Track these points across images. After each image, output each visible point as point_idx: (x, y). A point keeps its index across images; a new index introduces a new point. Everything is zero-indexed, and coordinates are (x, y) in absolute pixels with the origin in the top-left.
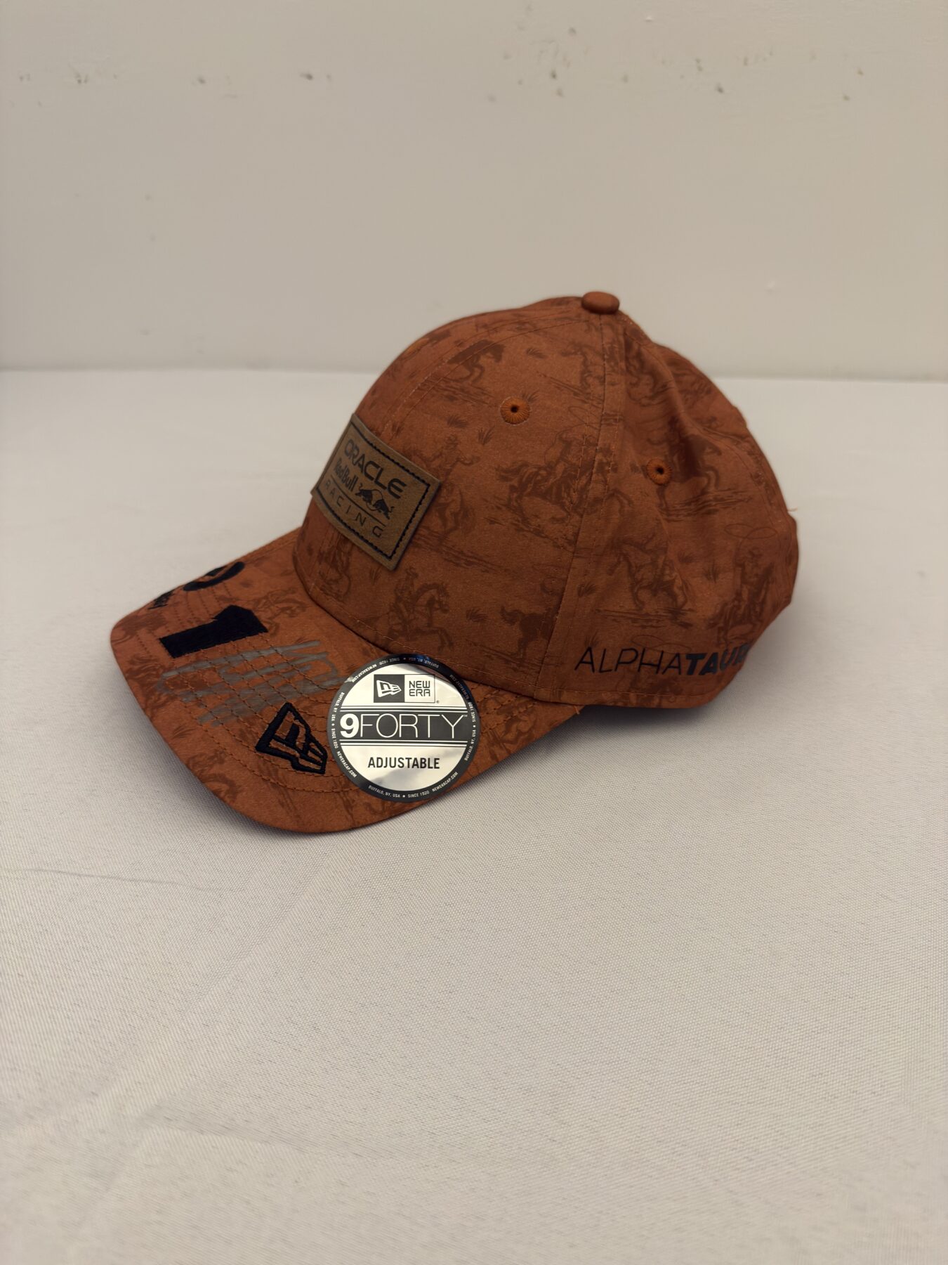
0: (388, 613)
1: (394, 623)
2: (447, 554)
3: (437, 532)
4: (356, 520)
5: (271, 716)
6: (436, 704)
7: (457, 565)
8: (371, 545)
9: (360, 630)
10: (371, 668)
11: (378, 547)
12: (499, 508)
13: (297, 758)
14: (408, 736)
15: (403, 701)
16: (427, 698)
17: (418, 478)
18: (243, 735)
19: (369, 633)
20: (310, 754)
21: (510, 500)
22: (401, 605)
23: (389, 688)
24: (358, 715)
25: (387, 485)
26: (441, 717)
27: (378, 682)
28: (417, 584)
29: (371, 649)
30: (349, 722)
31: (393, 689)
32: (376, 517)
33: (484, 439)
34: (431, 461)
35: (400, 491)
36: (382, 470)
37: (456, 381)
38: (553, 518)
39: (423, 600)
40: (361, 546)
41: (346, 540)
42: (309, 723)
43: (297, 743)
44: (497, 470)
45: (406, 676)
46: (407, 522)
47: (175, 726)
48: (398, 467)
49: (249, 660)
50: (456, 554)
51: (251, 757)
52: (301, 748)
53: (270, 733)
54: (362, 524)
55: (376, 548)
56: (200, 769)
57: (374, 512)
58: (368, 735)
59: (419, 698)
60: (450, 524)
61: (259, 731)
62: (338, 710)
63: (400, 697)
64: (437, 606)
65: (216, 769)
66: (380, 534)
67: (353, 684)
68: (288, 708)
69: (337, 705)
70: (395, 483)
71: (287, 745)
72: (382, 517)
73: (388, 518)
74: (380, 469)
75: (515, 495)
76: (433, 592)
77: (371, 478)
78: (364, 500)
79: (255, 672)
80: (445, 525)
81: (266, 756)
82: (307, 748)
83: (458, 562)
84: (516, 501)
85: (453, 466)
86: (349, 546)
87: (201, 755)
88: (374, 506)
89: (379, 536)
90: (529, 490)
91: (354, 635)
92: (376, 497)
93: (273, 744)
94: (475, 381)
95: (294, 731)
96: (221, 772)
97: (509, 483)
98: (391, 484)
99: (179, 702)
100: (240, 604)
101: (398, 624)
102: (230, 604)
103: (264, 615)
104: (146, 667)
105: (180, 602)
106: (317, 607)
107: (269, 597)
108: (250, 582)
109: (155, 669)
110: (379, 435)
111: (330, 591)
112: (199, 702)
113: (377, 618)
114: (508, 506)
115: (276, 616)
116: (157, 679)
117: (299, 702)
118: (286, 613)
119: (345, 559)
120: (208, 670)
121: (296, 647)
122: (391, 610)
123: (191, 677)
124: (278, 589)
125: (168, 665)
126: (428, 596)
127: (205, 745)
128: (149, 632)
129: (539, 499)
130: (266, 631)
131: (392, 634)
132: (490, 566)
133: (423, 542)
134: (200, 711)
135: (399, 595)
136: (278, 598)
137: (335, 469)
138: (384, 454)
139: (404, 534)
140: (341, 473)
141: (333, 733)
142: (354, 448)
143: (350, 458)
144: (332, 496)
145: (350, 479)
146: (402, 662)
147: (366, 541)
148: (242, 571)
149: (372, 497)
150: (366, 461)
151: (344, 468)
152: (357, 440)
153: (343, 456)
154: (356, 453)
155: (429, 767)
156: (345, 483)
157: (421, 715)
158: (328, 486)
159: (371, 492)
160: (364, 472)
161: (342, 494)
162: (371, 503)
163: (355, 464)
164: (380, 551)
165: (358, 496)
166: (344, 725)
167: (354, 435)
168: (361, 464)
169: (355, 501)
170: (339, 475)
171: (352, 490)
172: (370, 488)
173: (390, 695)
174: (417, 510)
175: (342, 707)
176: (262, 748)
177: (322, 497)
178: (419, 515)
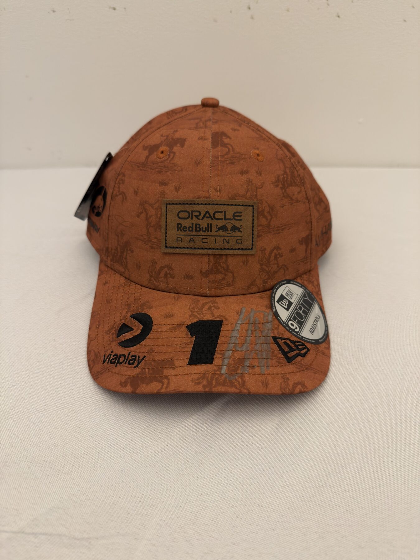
0: (259, 274)
1: (263, 276)
2: (273, 231)
3: (265, 225)
4: (224, 243)
5: (275, 347)
6: (298, 296)
7: (279, 233)
8: (239, 249)
9: (250, 291)
10: (273, 300)
11: (244, 248)
12: (282, 199)
13: (300, 353)
14: (307, 313)
15: (292, 303)
16: (295, 296)
17: (246, 206)
18: (279, 363)
19: (255, 289)
20: (300, 347)
21: (283, 193)
22: (264, 267)
23: (284, 302)
24: (290, 320)
25: (232, 218)
26: (304, 299)
28: (267, 253)
29: (260, 294)
30: (292, 325)
31: (285, 301)
32: (234, 235)
33: (259, 173)
34: (246, 195)
35: (240, 216)
36: (225, 212)
38: (298, 192)
39: (272, 258)
40: (234, 253)
41: (221, 255)
42: (286, 337)
43: (293, 347)
44: (272, 184)
45: (283, 294)
46: (252, 228)
47: (260, 384)
48: (233, 206)
49: (238, 336)
50: (277, 229)
51: (290, 368)
52: (296, 348)
53: (285, 354)
54: (229, 243)
55: (242, 249)
57: (232, 234)
58: (301, 324)
59: (294, 298)
60: (269, 218)
61: (281, 355)
62: (285, 324)
64: (278, 256)
65: (291, 384)
66: (241, 241)
67: (276, 311)
68: (275, 339)
69: (283, 323)
70: (236, 214)
71: (292, 351)
72: (238, 233)
73: (242, 232)
74: (223, 212)
75: (284, 190)
76: (275, 251)
77: (222, 219)
78: (223, 231)
79: (248, 338)
80: (267, 219)
81: (293, 362)
82: (296, 346)
83: (279, 232)
84: (286, 193)
85: (256, 192)
86: (224, 258)
87: (281, 384)
88: (230, 231)
89: (241, 243)
90: (286, 186)
91: (249, 295)
92: (229, 226)
93: (290, 355)
94: (233, 151)
96: (293, 383)
97: (279, 187)
98: (234, 216)
99: (246, 375)
100: (189, 322)
101: (265, 276)
102: (185, 327)
103: (207, 317)
104: (209, 378)
105: (152, 349)
106: (219, 297)
107: (193, 310)
108: (168, 314)
109: (214, 374)
110: (209, 197)
111: (222, 285)
112: (252, 367)
113: (255, 280)
114: (284, 196)
115: (212, 313)
116: (223, 377)
117: (273, 333)
118: (214, 309)
119: (224, 265)
120: (233, 353)
121: (242, 316)
122: (260, 272)
123: (233, 362)
124: (189, 305)
125: (215, 368)
126: (273, 254)
127: (277, 379)
128: (174, 369)
129: (291, 187)
130: (223, 321)
131: (265, 282)
132: (289, 226)
133: (262, 233)
134: (257, 370)
135: (261, 262)
136: (198, 308)
137: (178, 230)
138: (221, 205)
139: (253, 234)
140: (191, 229)
141: (294, 333)
142: (190, 213)
143: (192, 219)
144: (193, 242)
145: (204, 228)
146: (277, 290)
147: (235, 249)
148: (149, 315)
149: (227, 228)
150: (212, 214)
151: (191, 226)
152: (189, 208)
153: (181, 221)
154: (198, 214)
155: (319, 319)
156: (201, 231)
157: (300, 303)
158: (181, 240)
159: (225, 225)
160: (214, 219)
161: (203, 237)
162: (228, 231)
163: (203, 219)
164: (246, 249)
165: (218, 232)
166: (294, 328)
167: (181, 208)
168: (209, 216)
169: (217, 235)
170: (189, 231)
171: (211, 231)
172: (223, 224)
173: (287, 304)
174: (253, 220)
175: (285, 322)
176: (289, 360)
177: (180, 248)
178: (255, 222)
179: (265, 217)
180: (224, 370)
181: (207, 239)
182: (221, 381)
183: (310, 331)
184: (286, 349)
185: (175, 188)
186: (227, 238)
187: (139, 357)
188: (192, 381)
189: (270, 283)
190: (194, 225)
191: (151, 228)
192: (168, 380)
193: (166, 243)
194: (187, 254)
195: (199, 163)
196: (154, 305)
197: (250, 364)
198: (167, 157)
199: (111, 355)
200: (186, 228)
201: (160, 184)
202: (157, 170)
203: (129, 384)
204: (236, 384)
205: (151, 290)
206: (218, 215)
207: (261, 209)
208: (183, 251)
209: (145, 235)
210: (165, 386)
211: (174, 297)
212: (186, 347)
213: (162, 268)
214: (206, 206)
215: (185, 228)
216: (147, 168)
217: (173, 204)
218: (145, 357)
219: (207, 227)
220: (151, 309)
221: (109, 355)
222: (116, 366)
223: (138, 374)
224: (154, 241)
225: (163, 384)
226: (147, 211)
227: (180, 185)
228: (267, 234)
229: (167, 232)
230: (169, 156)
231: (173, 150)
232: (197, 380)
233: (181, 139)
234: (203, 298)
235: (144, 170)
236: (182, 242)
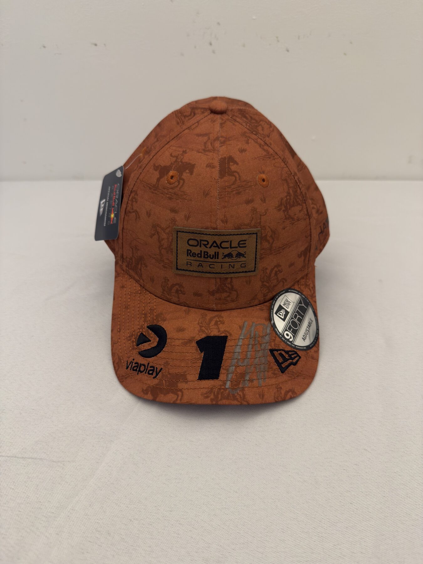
0: (260, 290)
1: (264, 291)
2: (275, 252)
3: (267, 248)
4: (229, 268)
5: (271, 359)
6: (295, 303)
7: (280, 253)
8: (243, 272)
9: (252, 304)
10: (272, 312)
11: (247, 271)
12: (284, 222)
13: (292, 362)
14: (300, 320)
15: (288, 312)
16: (291, 304)
17: (250, 234)
18: (274, 374)
19: (256, 302)
20: (293, 356)
21: (285, 216)
22: (265, 283)
23: (282, 313)
24: (286, 330)
25: (237, 246)
26: (299, 306)
27: (278, 314)
28: (268, 271)
29: (261, 307)
30: (287, 335)
31: (282, 312)
32: (239, 261)
33: (264, 200)
34: (251, 224)
35: (245, 244)
36: (231, 242)
37: (233, 184)
38: (300, 211)
39: (273, 275)
41: (226, 278)
42: (281, 348)
43: (287, 357)
44: (276, 208)
45: (281, 304)
46: (255, 253)
47: (258, 396)
48: (238, 236)
49: (240, 351)
50: (278, 250)
51: (284, 377)
52: (289, 358)
53: (279, 364)
54: (234, 268)
55: (246, 272)
56: (280, 398)
57: (237, 259)
58: (295, 332)
59: (290, 306)
60: (271, 241)
61: (276, 367)
62: (281, 335)
63: (287, 313)
64: (278, 272)
65: (283, 392)
66: (245, 266)
67: (274, 323)
68: (272, 351)
69: (279, 334)
70: (241, 243)
71: (286, 361)
72: (242, 259)
73: (246, 257)
74: (229, 242)
75: (286, 213)
76: (276, 269)
77: (228, 248)
78: (228, 258)
79: (248, 353)
80: (269, 243)
81: (286, 371)
82: (290, 356)
84: (288, 215)
85: (260, 219)
86: (229, 280)
87: (275, 394)
88: (235, 257)
89: (245, 267)
90: (289, 207)
91: (250, 308)
92: (234, 254)
93: (283, 366)
94: (240, 179)
95: (281, 355)
96: (284, 391)
97: (282, 211)
98: (239, 244)
99: (246, 388)
100: (198, 338)
101: (266, 290)
102: (195, 342)
103: (214, 332)
104: (216, 392)
105: (167, 362)
106: (224, 311)
107: (202, 325)
108: (180, 328)
109: (220, 389)
110: (217, 229)
111: (227, 302)
112: (251, 381)
113: (256, 295)
114: (286, 219)
115: (218, 328)
116: (227, 391)
117: (271, 346)
118: (220, 324)
119: (229, 286)
120: (236, 369)
121: (244, 331)
122: (261, 288)
123: (236, 377)
124: (198, 319)
125: (221, 383)
126: (274, 272)
127: (271, 390)
128: (186, 382)
129: (293, 208)
130: (227, 337)
131: (265, 295)
132: (290, 244)
133: (264, 255)
134: (255, 383)
135: (263, 280)
136: (206, 322)
137: (188, 256)
138: (227, 235)
139: (256, 258)
140: (199, 255)
141: (289, 343)
142: (199, 241)
143: (200, 246)
144: (202, 267)
145: (212, 255)
146: (276, 301)
147: (240, 272)
148: (164, 327)
149: (233, 255)
150: (219, 243)
151: (200, 253)
152: (198, 237)
153: (190, 248)
154: (206, 243)
155: (311, 323)
156: (209, 258)
157: (296, 311)
158: (191, 264)
159: (230, 253)
160: (221, 248)
161: (211, 263)
162: (233, 257)
163: (210, 247)
164: (249, 271)
165: (224, 259)
166: (288, 338)
167: (192, 236)
168: (216, 245)
169: (223, 261)
170: (198, 257)
171: (218, 258)
172: (229, 252)
173: (284, 315)
174: (256, 245)
175: (281, 333)
176: (283, 371)
177: (190, 271)
178: (259, 247)
179: (268, 241)
180: (228, 384)
181: (214, 265)
182: (226, 395)
183: (303, 338)
184: (281, 360)
185: (185, 216)
186: (232, 264)
187: (157, 368)
188: (202, 395)
189: (270, 295)
190: (203, 253)
191: (163, 250)
192: (182, 393)
193: (177, 266)
194: (196, 277)
195: (207, 194)
196: (167, 318)
197: (249, 378)
198: (177, 183)
199: (133, 362)
200: (196, 254)
201: (170, 211)
202: (168, 196)
203: (149, 393)
204: (237, 397)
205: (164, 301)
206: (224, 245)
207: (264, 235)
208: (193, 274)
209: (158, 255)
210: (179, 398)
211: (185, 311)
212: (196, 362)
213: (173, 285)
214: (213, 236)
215: (194, 254)
216: (158, 192)
217: (183, 232)
218: (161, 369)
219: (214, 255)
220: (165, 322)
221: (131, 362)
222: (138, 374)
223: (157, 385)
224: (166, 261)
225: (178, 397)
226: (159, 233)
227: (190, 215)
228: (269, 255)
229: (178, 256)
230: (179, 182)
231: (183, 177)
232: (206, 394)
233: (190, 163)
234: (210, 312)
235: (155, 193)
236: (191, 266)
